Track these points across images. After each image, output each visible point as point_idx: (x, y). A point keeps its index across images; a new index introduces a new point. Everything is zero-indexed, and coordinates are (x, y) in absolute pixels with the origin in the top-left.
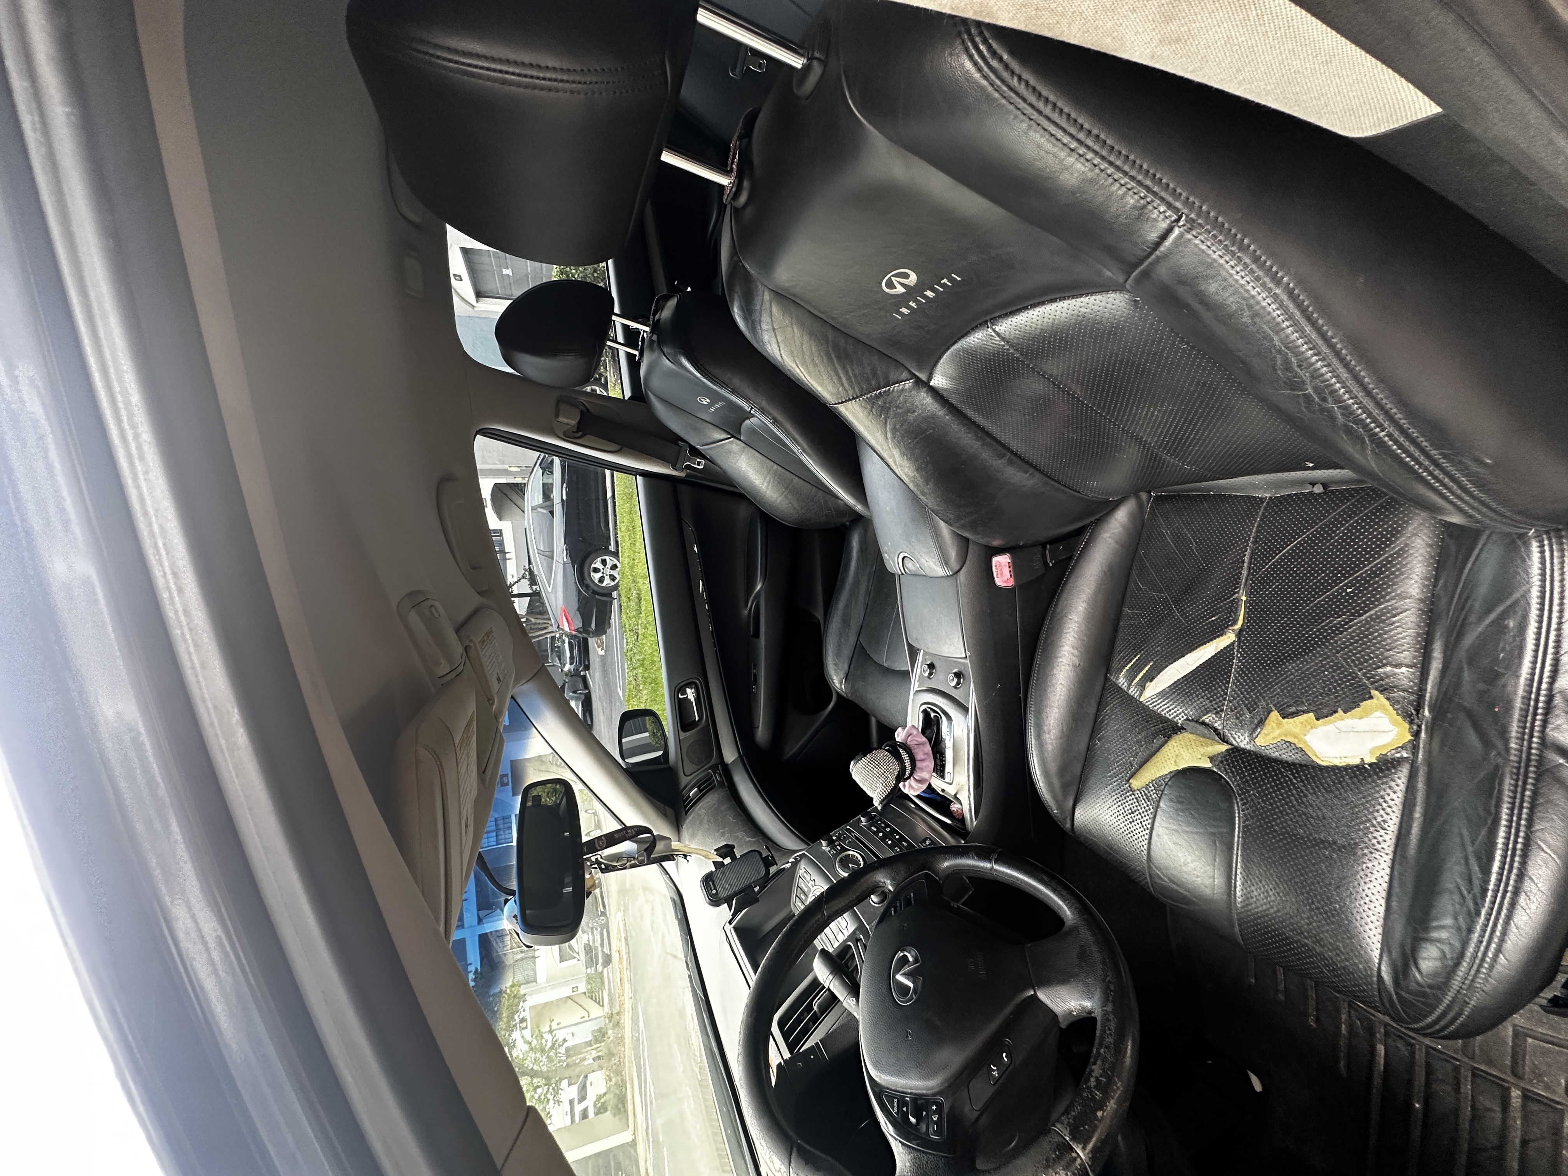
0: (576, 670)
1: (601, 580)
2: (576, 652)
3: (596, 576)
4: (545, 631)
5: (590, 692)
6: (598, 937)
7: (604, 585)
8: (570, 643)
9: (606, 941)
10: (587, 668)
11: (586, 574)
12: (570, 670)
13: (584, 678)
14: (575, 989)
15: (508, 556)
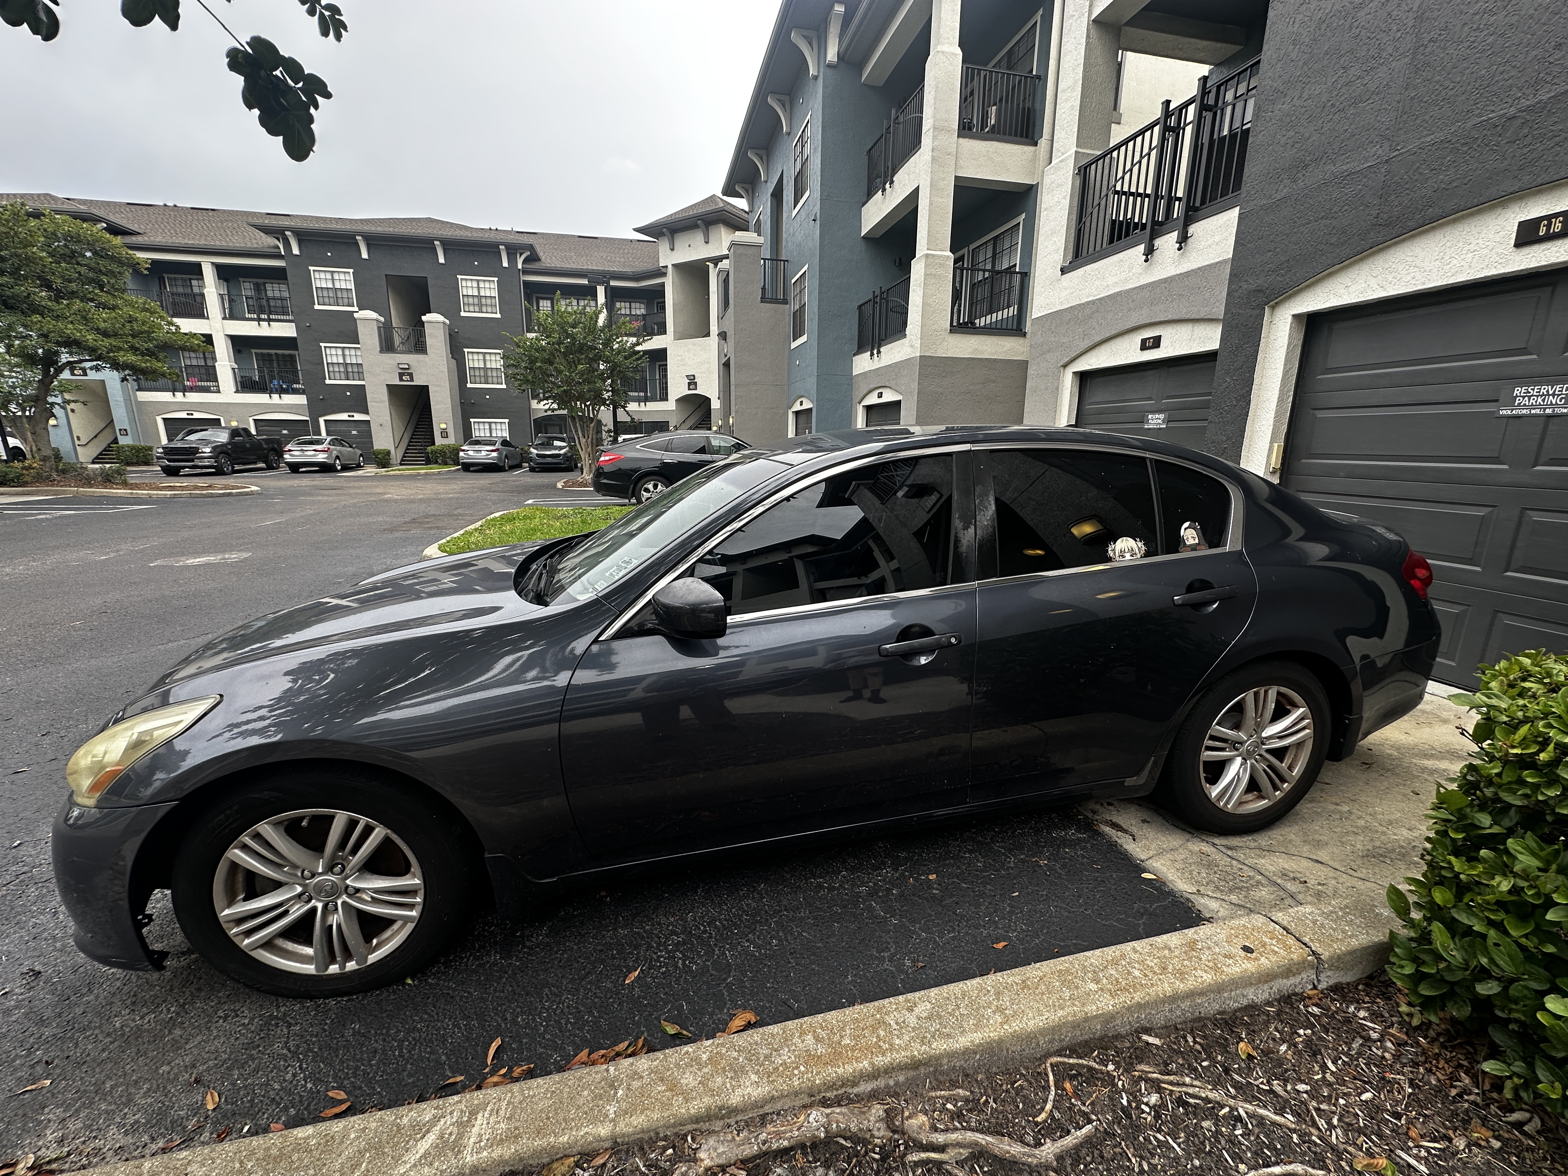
0: (530, 460)
1: (647, 490)
2: (549, 460)
3: (650, 486)
4: (580, 435)
5: (506, 471)
6: (206, 463)
7: (643, 492)
8: (559, 455)
9: (199, 471)
10: (532, 470)
11: (651, 478)
12: (531, 453)
13: (519, 466)
14: (124, 432)
15: (642, 404)
